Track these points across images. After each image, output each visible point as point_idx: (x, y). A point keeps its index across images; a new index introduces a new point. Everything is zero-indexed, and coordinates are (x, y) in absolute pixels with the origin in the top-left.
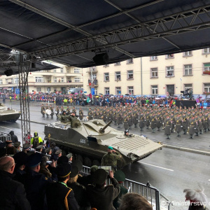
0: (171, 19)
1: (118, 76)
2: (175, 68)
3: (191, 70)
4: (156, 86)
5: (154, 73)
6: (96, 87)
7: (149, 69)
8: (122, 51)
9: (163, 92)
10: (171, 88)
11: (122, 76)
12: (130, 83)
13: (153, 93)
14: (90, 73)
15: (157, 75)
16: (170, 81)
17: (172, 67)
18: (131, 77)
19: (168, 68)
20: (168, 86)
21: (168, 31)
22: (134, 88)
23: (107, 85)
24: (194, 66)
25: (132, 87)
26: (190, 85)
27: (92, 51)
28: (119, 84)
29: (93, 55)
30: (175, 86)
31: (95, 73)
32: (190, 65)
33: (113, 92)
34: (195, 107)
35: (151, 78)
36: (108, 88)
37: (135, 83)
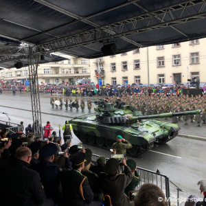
0: (179, 7)
1: (125, 67)
2: (182, 56)
3: (197, 58)
4: (163, 75)
5: (161, 62)
6: (103, 78)
7: (156, 59)
9: (169, 81)
10: (177, 77)
11: (128, 66)
12: (137, 73)
13: (160, 82)
14: (97, 64)
15: (163, 64)
16: (177, 70)
17: (179, 56)
18: (137, 66)
19: (175, 56)
20: (174, 75)
21: (177, 19)
22: (141, 77)
23: (114, 75)
24: (200, 54)
25: (139, 77)
26: (197, 73)
27: (100, 42)
28: (126, 74)
29: (101, 45)
30: (182, 75)
31: (102, 64)
32: (197, 54)
33: (120, 82)
34: (202, 95)
35: (158, 67)
36: (115, 79)
37: (142, 72)
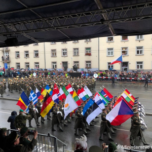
1: (27, 55)
2: (68, 50)
3: (78, 52)
4: (55, 63)
5: (54, 53)
6: (9, 63)
7: (50, 51)
8: (29, 37)
9: (60, 67)
10: (65, 64)
11: (30, 55)
12: (37, 60)
13: (53, 67)
14: (3, 51)
15: (55, 55)
16: (65, 60)
17: (66, 50)
18: (37, 55)
19: (63, 50)
20: (63, 62)
22: (40, 63)
23: (18, 61)
24: (80, 50)
25: (38, 63)
26: (78, 62)
28: (27, 60)
30: (68, 63)
31: (8, 51)
32: (77, 49)
33: (23, 66)
35: (52, 57)
36: (19, 64)
37: (40, 60)
